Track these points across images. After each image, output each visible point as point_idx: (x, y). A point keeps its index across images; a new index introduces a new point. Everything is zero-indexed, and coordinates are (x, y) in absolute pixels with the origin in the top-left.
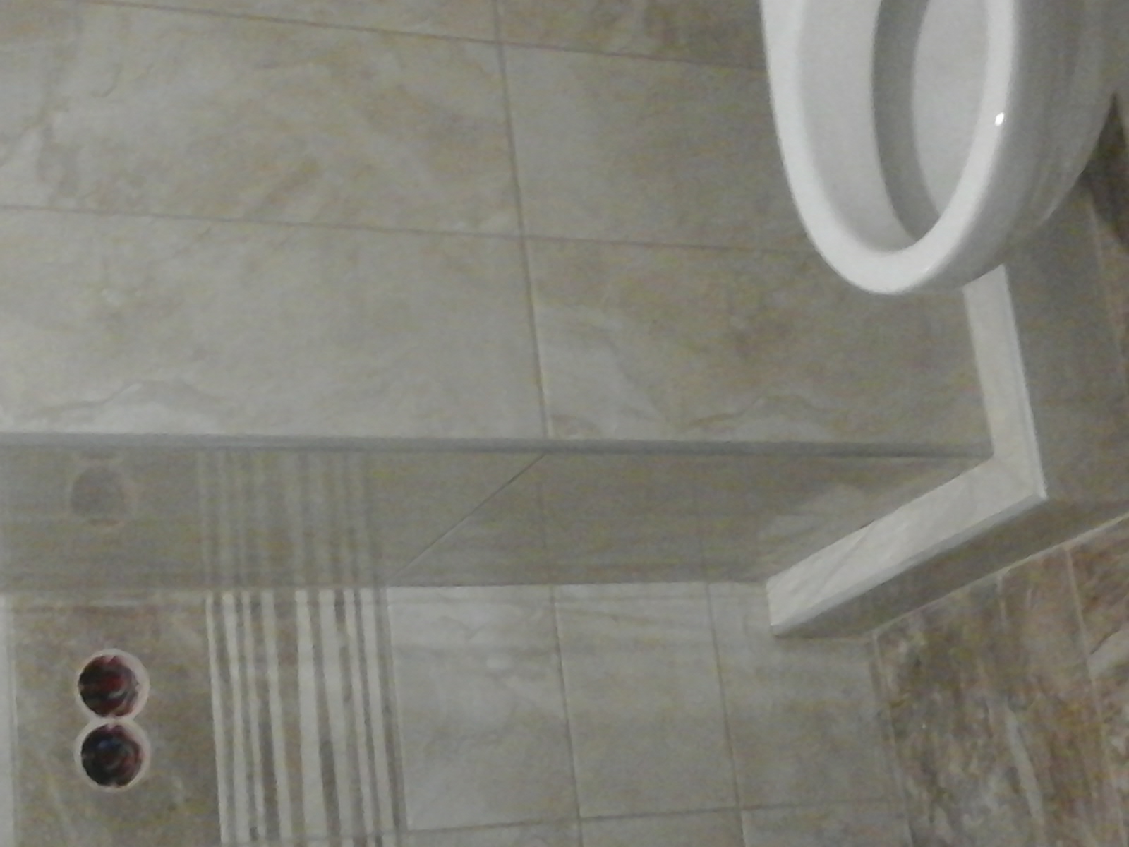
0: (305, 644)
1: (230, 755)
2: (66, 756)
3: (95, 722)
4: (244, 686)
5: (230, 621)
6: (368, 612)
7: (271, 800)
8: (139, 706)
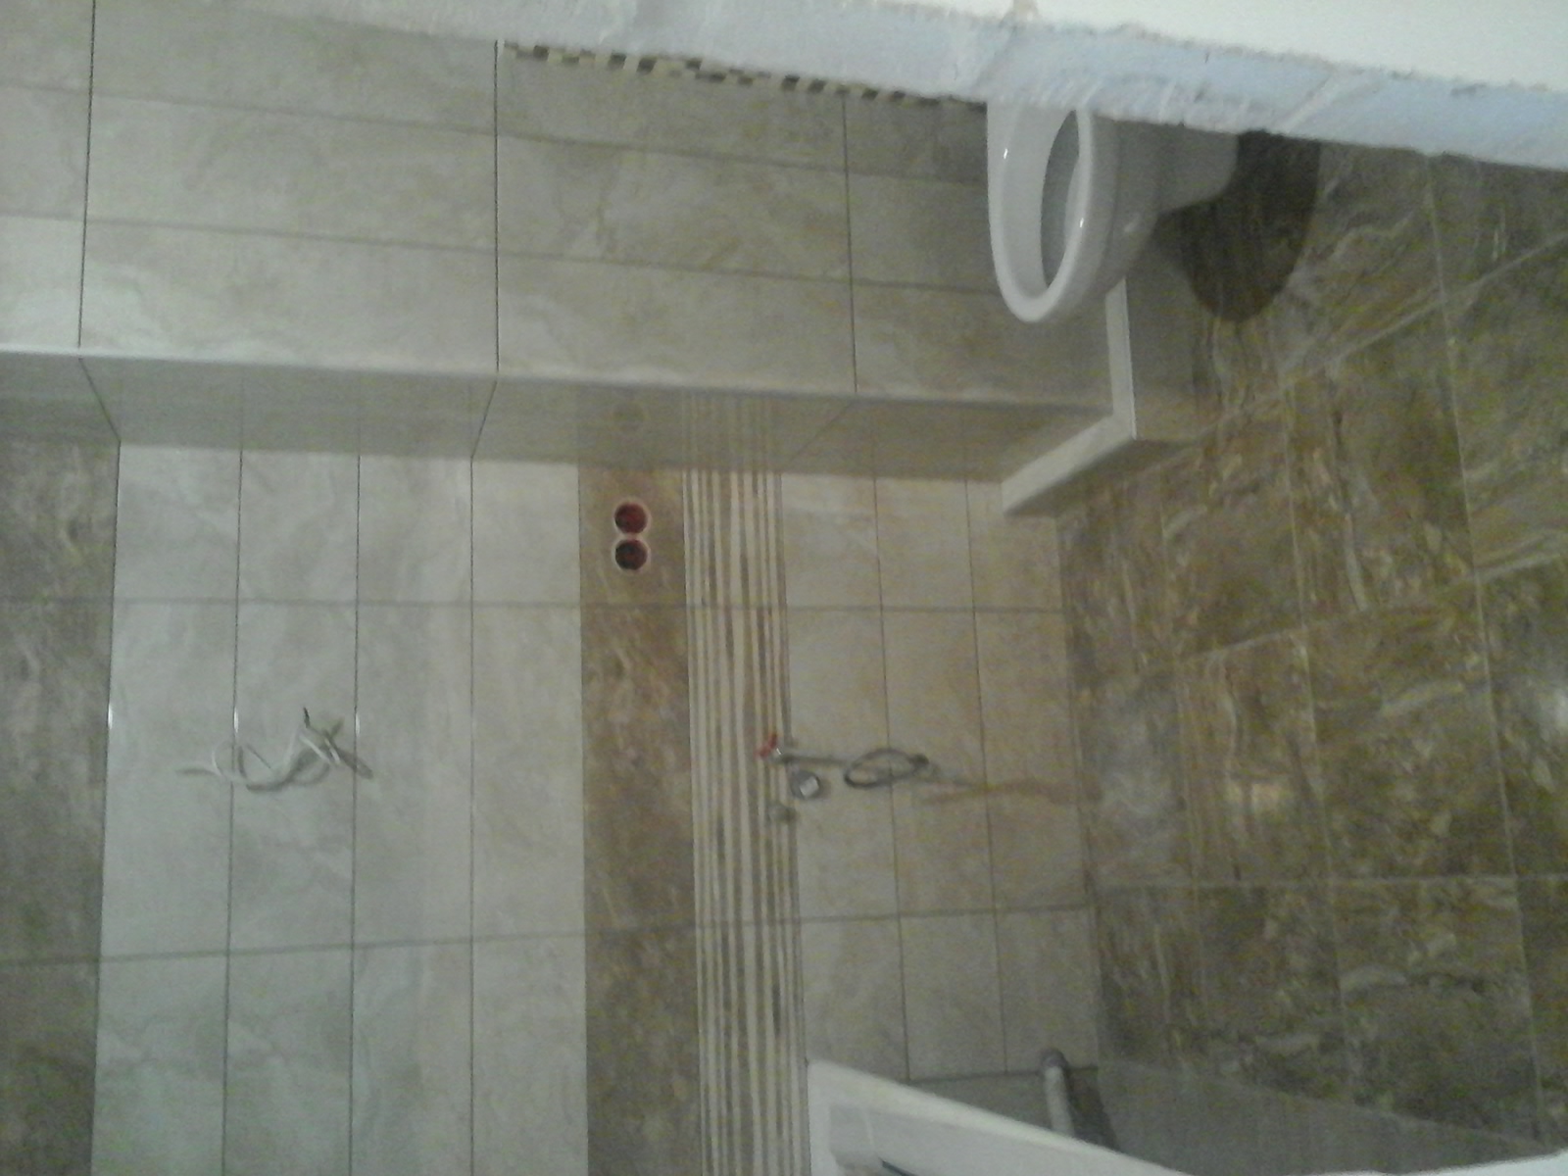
0: (735, 503)
1: (692, 562)
2: (606, 552)
3: (622, 537)
4: (701, 523)
5: (695, 488)
6: (771, 487)
7: (713, 586)
8: (646, 530)
